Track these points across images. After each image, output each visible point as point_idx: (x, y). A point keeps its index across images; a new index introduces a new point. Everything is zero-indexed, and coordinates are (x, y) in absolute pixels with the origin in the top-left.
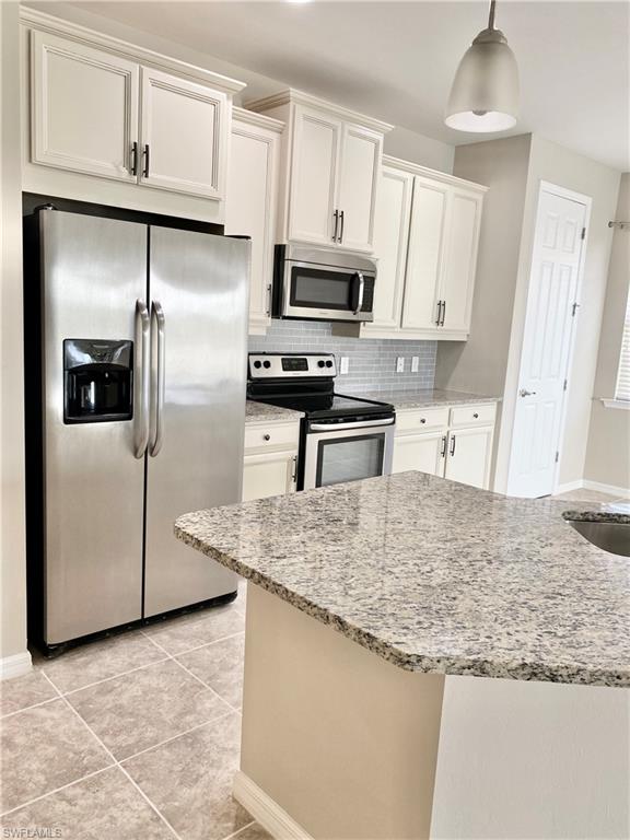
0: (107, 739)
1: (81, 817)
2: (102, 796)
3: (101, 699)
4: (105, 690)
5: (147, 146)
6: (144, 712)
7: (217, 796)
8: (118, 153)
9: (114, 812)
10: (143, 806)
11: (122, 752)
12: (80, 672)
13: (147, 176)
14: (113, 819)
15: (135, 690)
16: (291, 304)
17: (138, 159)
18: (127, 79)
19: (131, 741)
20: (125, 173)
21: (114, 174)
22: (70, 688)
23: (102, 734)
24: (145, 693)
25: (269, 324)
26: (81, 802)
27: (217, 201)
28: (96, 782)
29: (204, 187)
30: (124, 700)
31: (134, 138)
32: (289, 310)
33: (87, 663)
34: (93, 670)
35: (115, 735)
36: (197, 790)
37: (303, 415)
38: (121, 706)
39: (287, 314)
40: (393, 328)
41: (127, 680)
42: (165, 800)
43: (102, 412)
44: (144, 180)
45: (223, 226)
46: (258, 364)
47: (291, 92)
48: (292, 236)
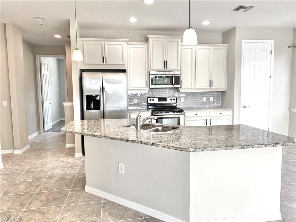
5: (106, 57)
8: (101, 59)
16: (152, 85)
17: (104, 59)
18: (102, 45)
20: (102, 63)
21: (99, 63)
29: (121, 62)
31: (104, 56)
39: (151, 87)
40: (193, 89)
43: (94, 109)
44: (106, 63)
45: (126, 70)
46: (150, 100)
47: (149, 36)
48: (152, 69)
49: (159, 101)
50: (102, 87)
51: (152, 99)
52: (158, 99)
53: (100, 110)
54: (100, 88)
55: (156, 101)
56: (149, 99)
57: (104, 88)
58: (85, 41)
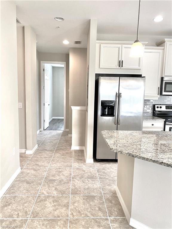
0: (99, 176)
1: (89, 183)
2: (94, 182)
3: (102, 170)
4: (104, 169)
5: (123, 61)
6: (108, 174)
7: (112, 189)
8: (117, 63)
9: (94, 185)
10: (99, 186)
11: (100, 178)
12: (101, 165)
13: (122, 67)
14: (93, 185)
15: (109, 171)
16: (164, 92)
17: (121, 64)
18: (119, 48)
19: (103, 177)
20: (118, 67)
21: (115, 67)
22: (98, 167)
23: (99, 175)
24: (110, 172)
25: (159, 97)
26: (90, 182)
27: (140, 69)
28: (94, 180)
29: (137, 67)
30: (106, 171)
31: (120, 60)
32: (164, 93)
33: (103, 164)
34: (104, 166)
35: (101, 175)
36: (110, 187)
37: (165, 120)
38: (105, 172)
39: (163, 94)
41: (108, 169)
42: (103, 186)
43: (109, 115)
44: (122, 68)
45: (142, 75)
46: (158, 107)
47: (166, 40)
48: (166, 74)
49: (166, 109)
50: (118, 93)
51: (159, 106)
52: (166, 106)
53: (114, 117)
54: (117, 94)
55: (164, 109)
56: (156, 106)
57: (121, 94)
58: (102, 43)
